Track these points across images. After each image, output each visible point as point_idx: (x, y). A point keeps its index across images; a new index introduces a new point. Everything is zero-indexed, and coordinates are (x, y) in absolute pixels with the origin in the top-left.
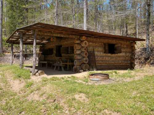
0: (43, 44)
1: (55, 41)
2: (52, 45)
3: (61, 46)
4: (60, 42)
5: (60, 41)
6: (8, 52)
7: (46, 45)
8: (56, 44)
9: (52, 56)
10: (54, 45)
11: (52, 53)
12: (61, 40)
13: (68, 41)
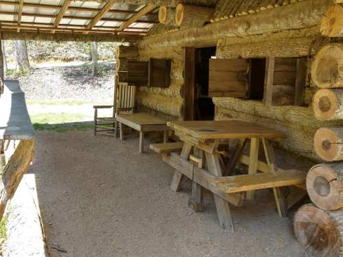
0: (135, 37)
1: (179, 23)
2: (166, 43)
3: (212, 50)
4: (207, 28)
5: (207, 23)
6: (56, 59)
7: (143, 44)
8: (187, 40)
9: (168, 92)
10: (174, 43)
11: (166, 82)
12: (212, 17)
13: (258, 22)
